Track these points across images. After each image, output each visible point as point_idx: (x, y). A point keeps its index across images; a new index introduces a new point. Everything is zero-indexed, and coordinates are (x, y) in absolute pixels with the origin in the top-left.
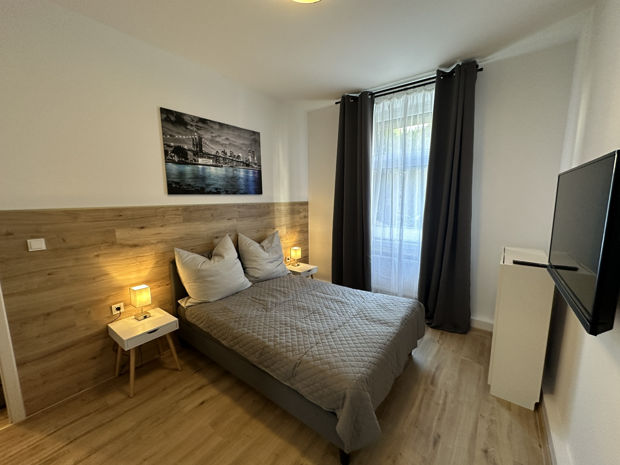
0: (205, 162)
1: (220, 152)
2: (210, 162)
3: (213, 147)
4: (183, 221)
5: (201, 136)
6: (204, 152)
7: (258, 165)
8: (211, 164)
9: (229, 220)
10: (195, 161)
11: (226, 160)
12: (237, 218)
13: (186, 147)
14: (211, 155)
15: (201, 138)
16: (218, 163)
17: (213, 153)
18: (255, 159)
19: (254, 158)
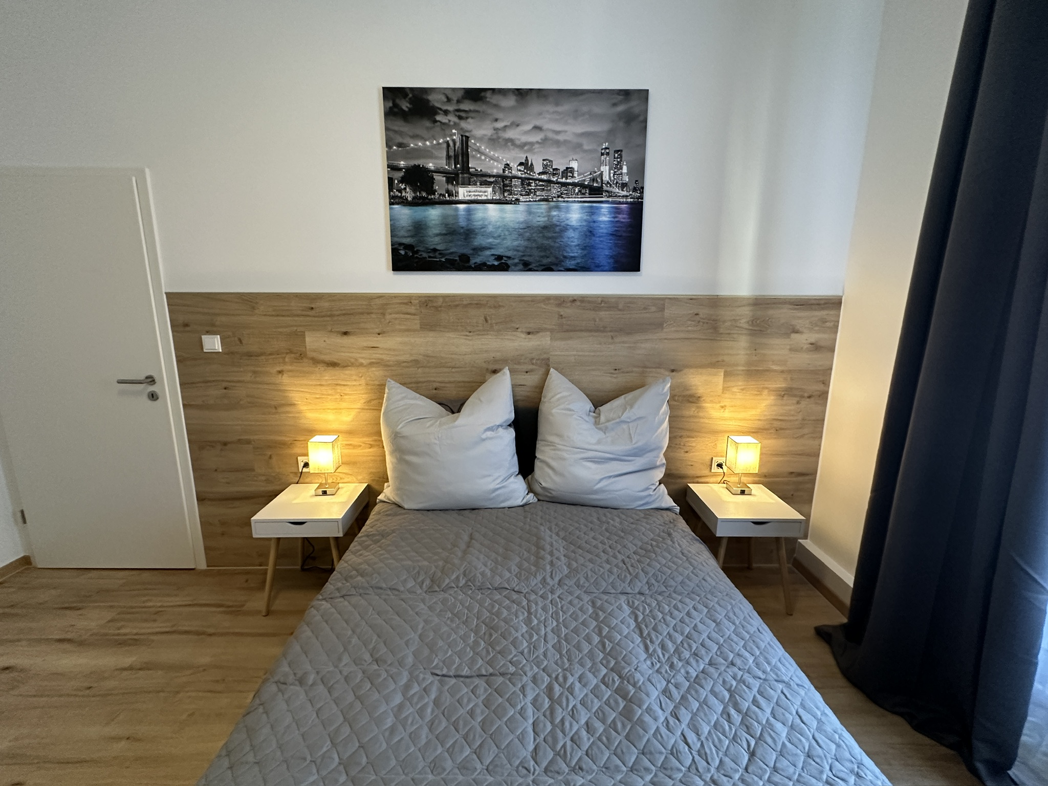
0: (474, 195)
1: (514, 165)
2: (486, 194)
3: (496, 155)
4: (421, 328)
5: (467, 134)
6: (474, 170)
7: (631, 187)
8: (490, 197)
9: (529, 333)
10: (449, 196)
11: (529, 184)
12: (552, 331)
13: (431, 166)
14: (490, 176)
15: (467, 138)
16: (506, 194)
17: (495, 171)
18: (625, 170)
19: (621, 168)
